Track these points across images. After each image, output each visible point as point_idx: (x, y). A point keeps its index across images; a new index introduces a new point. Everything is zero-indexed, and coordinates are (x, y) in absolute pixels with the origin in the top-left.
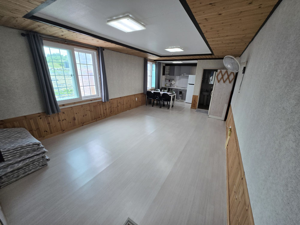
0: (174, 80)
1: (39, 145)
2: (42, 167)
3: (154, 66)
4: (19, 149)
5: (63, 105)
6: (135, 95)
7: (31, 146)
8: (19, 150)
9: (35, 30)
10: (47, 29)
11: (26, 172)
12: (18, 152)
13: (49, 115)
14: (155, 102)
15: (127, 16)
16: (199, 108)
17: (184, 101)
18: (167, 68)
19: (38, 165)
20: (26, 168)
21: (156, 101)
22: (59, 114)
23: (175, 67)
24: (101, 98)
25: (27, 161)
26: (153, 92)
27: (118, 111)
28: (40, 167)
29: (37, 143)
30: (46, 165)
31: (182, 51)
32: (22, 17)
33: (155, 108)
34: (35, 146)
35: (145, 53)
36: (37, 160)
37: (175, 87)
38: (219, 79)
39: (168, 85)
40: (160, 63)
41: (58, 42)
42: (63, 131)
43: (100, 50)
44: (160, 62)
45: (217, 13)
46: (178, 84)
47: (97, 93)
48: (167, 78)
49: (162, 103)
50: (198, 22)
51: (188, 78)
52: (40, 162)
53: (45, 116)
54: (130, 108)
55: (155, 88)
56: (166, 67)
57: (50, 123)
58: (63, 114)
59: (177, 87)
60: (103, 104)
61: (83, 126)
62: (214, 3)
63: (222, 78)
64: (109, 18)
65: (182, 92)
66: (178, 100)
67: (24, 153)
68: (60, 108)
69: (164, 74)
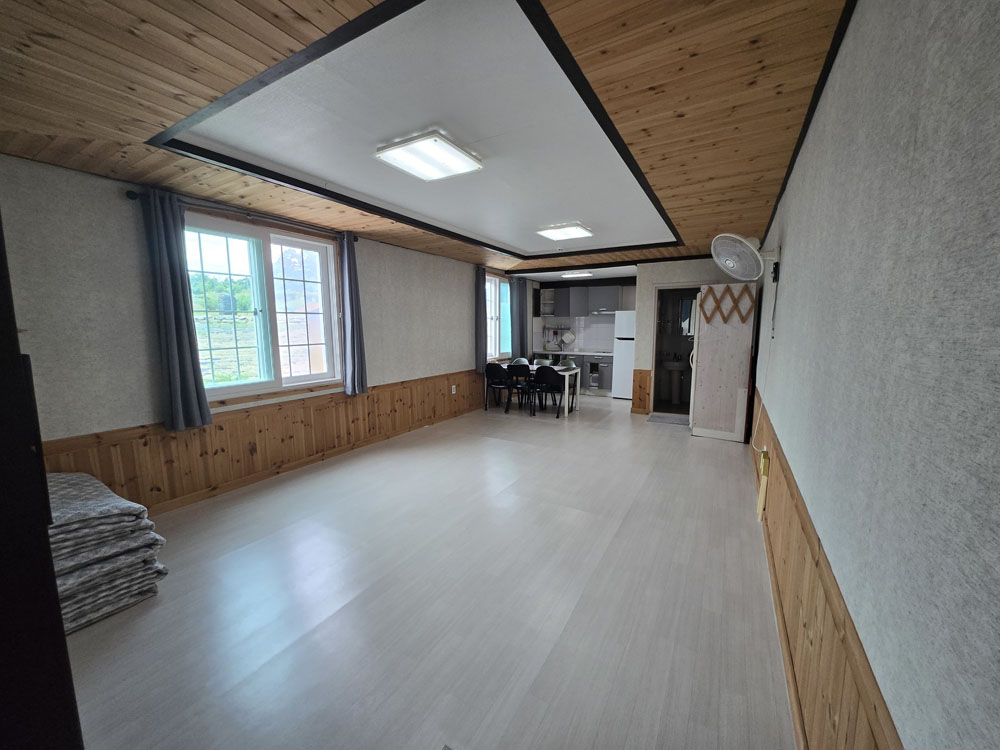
0: (569, 329)
1: (138, 516)
2: (140, 598)
3: (506, 288)
4: (76, 526)
5: (223, 403)
6: (447, 377)
7: (114, 520)
8: (76, 530)
9: (166, 183)
10: (205, 176)
11: (83, 615)
12: (69, 536)
13: (173, 435)
14: (515, 399)
15: (433, 133)
16: (656, 409)
17: (609, 394)
18: (547, 295)
19: (125, 588)
20: (87, 598)
21: (518, 393)
22: (204, 431)
23: (571, 288)
24: (343, 384)
25: (95, 571)
26: (505, 366)
27: (394, 429)
28: (132, 600)
29: (135, 510)
30: (152, 591)
31: (589, 234)
32: (145, 143)
33: (514, 417)
34: (126, 518)
35: (478, 248)
36: (126, 570)
37: (576, 350)
38: (708, 314)
39: (552, 347)
40: (524, 279)
41: (227, 217)
42: (213, 489)
43: (344, 241)
44: (522, 278)
45: (672, 112)
46: (583, 340)
47: (329, 369)
48: (547, 326)
49: (537, 401)
50: (626, 140)
51: (614, 322)
52: (132, 580)
53: (159, 437)
54: (432, 417)
55: (510, 356)
56: (542, 291)
57: (172, 461)
58: (219, 432)
59: (580, 350)
60: (346, 402)
61: (278, 473)
62: (661, 86)
63: (718, 307)
64: (382, 142)
65: (597, 364)
66: (588, 392)
67: (89, 544)
68: (213, 411)
69: (537, 313)
